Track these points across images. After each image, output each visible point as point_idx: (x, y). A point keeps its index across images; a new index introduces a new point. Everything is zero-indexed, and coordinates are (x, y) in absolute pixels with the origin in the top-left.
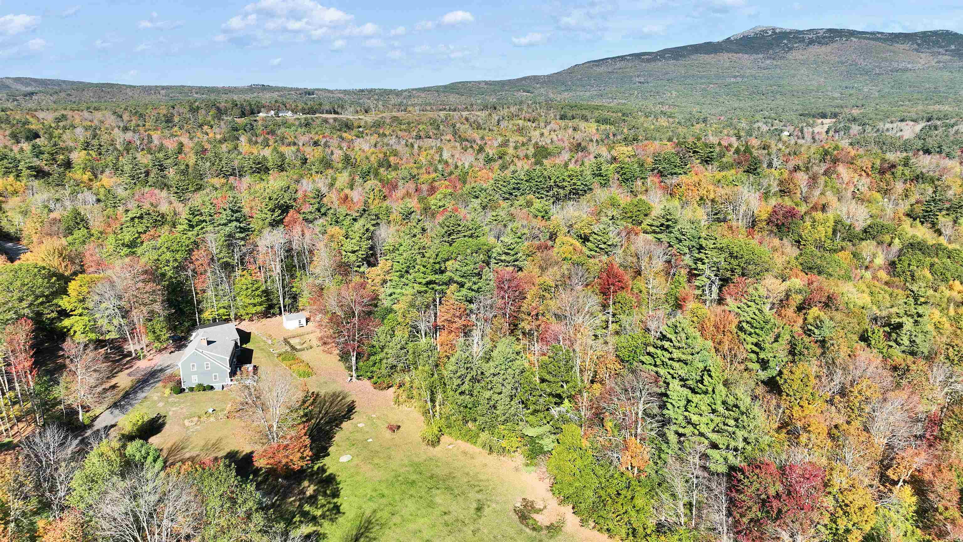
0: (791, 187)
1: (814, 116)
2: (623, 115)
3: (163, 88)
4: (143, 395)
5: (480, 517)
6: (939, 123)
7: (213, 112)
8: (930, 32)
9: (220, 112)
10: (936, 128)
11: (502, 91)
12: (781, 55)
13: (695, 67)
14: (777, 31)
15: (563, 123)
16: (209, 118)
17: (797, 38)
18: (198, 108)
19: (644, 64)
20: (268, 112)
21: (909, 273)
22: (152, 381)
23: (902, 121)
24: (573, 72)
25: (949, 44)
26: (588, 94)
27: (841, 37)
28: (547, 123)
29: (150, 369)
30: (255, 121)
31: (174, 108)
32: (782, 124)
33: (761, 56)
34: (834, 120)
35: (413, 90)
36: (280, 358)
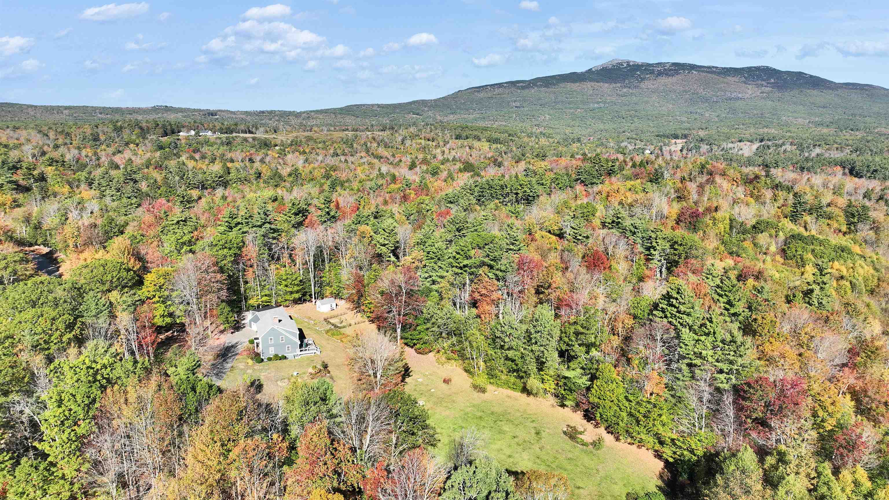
0: (686, 193)
1: (668, 137)
2: (510, 135)
3: (66, 108)
4: (229, 365)
5: (540, 438)
6: (770, 143)
7: (137, 131)
8: (754, 67)
9: (144, 132)
10: (768, 147)
11: (394, 113)
12: (635, 84)
13: (563, 94)
14: (631, 64)
15: (459, 142)
16: (134, 137)
17: (648, 70)
18: (121, 127)
19: (519, 91)
20: (188, 131)
21: (799, 257)
22: (230, 355)
23: (740, 141)
24: (457, 97)
25: (769, 78)
26: (471, 116)
27: (684, 70)
28: (446, 143)
29: (222, 346)
30: (178, 139)
31: (97, 127)
32: (643, 143)
33: (619, 85)
34: (685, 140)
35: (311, 111)
36: (329, 334)
